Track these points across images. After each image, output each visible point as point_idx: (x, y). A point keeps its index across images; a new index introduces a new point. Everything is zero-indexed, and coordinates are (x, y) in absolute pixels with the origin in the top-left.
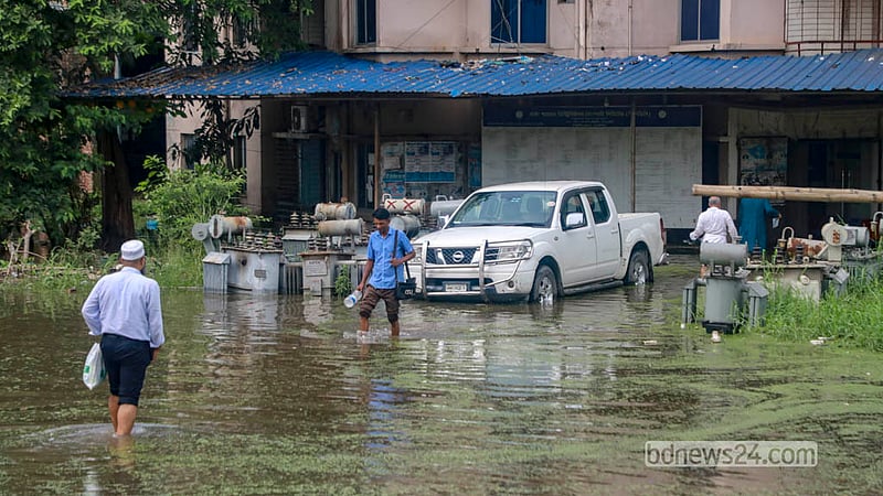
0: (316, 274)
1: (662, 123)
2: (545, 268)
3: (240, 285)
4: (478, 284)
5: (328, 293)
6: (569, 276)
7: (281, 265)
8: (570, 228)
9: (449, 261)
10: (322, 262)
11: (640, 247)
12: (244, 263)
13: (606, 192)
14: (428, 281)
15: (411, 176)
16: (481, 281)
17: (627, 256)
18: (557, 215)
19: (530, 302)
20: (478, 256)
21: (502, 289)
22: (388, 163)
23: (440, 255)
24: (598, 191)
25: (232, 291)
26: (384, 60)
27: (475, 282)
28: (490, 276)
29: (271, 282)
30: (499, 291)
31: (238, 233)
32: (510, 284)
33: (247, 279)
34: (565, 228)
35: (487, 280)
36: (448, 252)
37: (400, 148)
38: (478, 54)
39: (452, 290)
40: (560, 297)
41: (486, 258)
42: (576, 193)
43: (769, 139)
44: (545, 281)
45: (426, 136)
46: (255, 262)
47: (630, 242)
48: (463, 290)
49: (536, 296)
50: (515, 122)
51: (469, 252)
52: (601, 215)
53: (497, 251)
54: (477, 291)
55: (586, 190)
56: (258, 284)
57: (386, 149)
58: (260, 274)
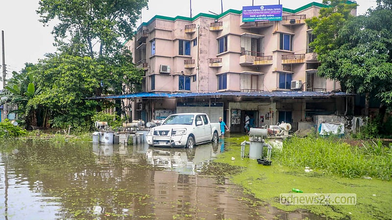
0: (123, 138)
1: (215, 106)
2: (191, 137)
3: (102, 141)
4: (169, 142)
5: (126, 144)
6: (197, 140)
7: (114, 135)
8: (198, 125)
9: (161, 135)
10: (125, 135)
11: (216, 131)
12: (103, 135)
13: (207, 116)
14: (154, 141)
15: (162, 117)
16: (170, 141)
17: (213, 134)
18: (194, 121)
19: (186, 148)
20: (170, 133)
21: (177, 144)
22: (157, 115)
23: (158, 133)
24: (205, 116)
25: (100, 143)
26: (156, 93)
27: (169, 141)
28: (173, 140)
29: (111, 140)
30: (176, 144)
31: (103, 127)
32: (180, 142)
33: (104, 140)
34: (197, 125)
35: (172, 141)
36: (161, 132)
37: (159, 111)
38: (176, 92)
39: (161, 144)
40: (195, 146)
41: (172, 134)
42: (199, 116)
43: (237, 110)
44: (191, 141)
45: (165, 109)
46: (106, 135)
47: (213, 130)
48: (164, 144)
49: (188, 146)
50: (184, 106)
51: (167, 132)
52: (206, 123)
53: (175, 132)
54: (169, 144)
55: (202, 115)
56: (106, 141)
57: (156, 111)
58: (107, 138)
